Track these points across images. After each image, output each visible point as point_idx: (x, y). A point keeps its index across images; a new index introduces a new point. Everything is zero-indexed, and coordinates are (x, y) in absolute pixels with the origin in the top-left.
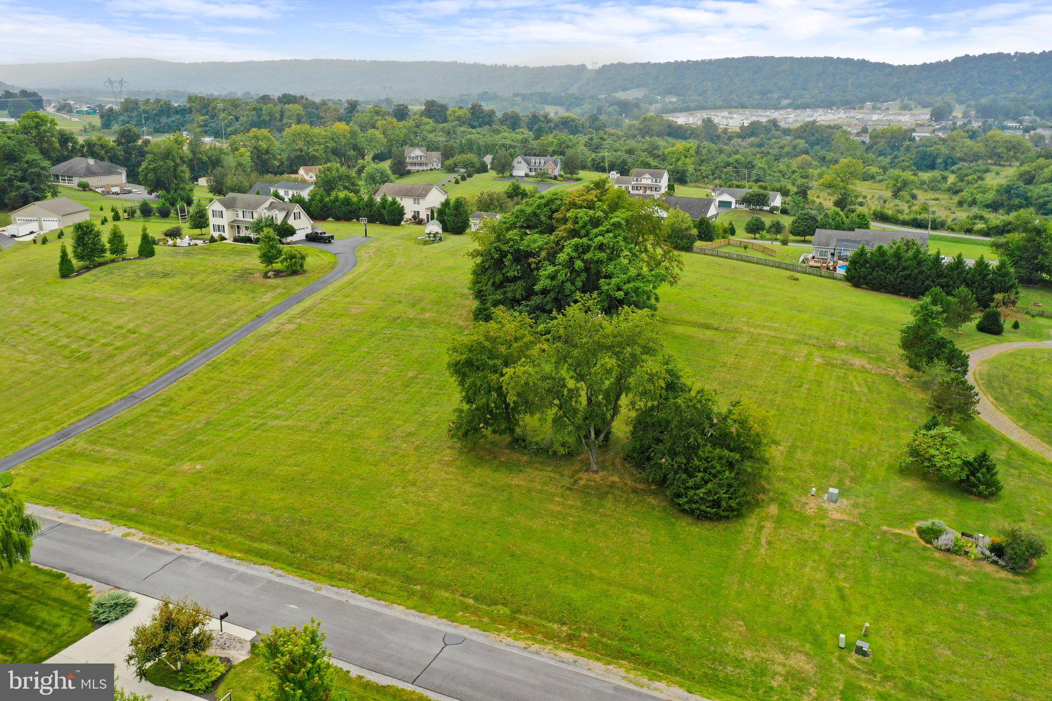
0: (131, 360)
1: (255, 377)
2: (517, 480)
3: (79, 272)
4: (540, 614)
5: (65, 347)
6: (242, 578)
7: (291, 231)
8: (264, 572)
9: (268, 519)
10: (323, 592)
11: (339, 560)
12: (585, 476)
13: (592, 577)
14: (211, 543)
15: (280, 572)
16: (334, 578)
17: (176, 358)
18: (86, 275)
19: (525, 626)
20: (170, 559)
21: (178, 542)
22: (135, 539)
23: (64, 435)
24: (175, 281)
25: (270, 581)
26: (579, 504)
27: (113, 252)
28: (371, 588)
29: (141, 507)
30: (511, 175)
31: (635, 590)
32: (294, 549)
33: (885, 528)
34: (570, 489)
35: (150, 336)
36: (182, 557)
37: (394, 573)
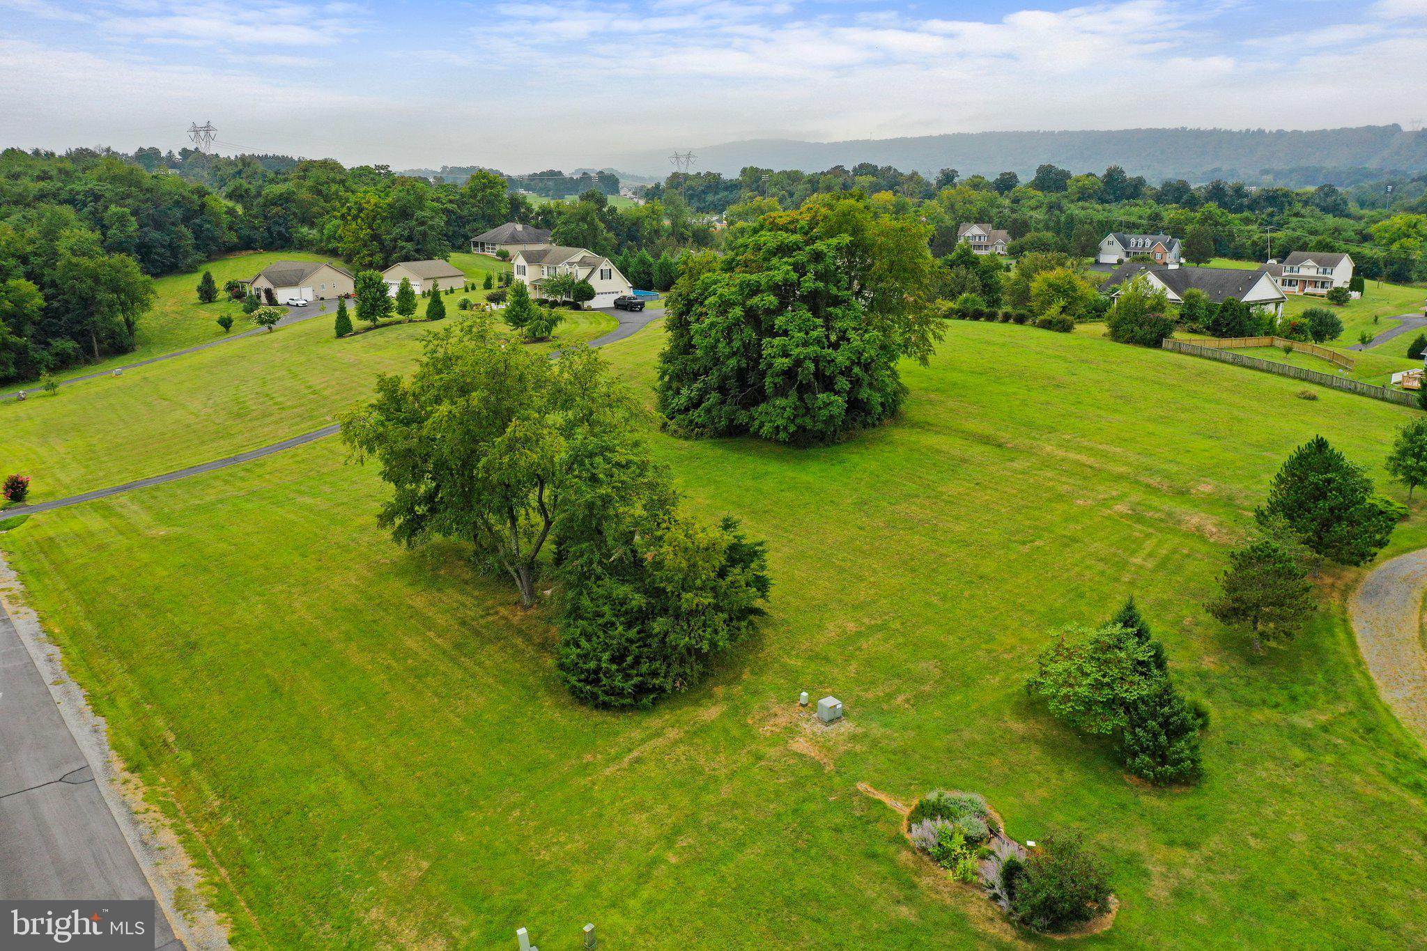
0: (280, 421)
2: (418, 600)
3: (356, 333)
4: (216, 776)
5: (242, 403)
6: (16, 655)
7: (589, 294)
8: (43, 653)
9: (123, 596)
10: (55, 689)
11: (122, 656)
12: (504, 611)
13: (325, 745)
14: (52, 613)
15: (58, 658)
16: (94, 678)
19: (184, 787)
21: (31, 605)
23: (125, 488)
25: (30, 665)
26: (445, 646)
27: (402, 311)
29: (61, 566)
30: (1097, 262)
31: (351, 776)
32: (103, 635)
33: (862, 786)
35: (325, 399)
36: (6, 621)
37: (146, 684)
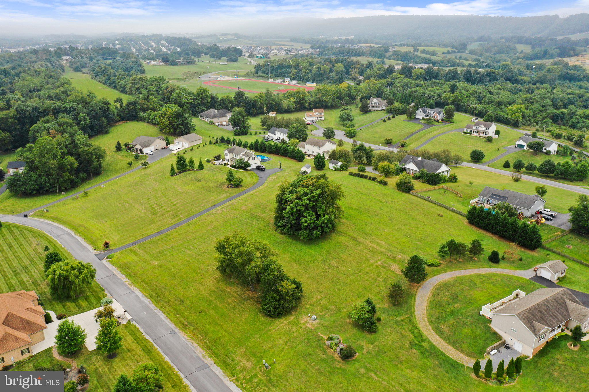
0: (168, 217)
1: (197, 231)
2: (228, 289)
3: (177, 174)
4: (199, 332)
5: (153, 208)
6: (141, 302)
8: (147, 301)
9: (158, 285)
10: (155, 311)
11: (166, 302)
12: (248, 292)
13: (219, 325)
14: (143, 290)
15: (151, 302)
16: (162, 308)
17: (180, 219)
18: (178, 176)
19: (194, 334)
20: (129, 291)
21: (135, 287)
22: (126, 283)
23: (135, 243)
24: (200, 184)
25: (146, 305)
26: (237, 302)
27: (190, 167)
28: (167, 314)
29: (135, 274)
30: (415, 118)
31: (226, 332)
32: (159, 296)
33: (319, 334)
34: (240, 296)
35: (178, 208)
36: (133, 292)
37: (175, 310)
